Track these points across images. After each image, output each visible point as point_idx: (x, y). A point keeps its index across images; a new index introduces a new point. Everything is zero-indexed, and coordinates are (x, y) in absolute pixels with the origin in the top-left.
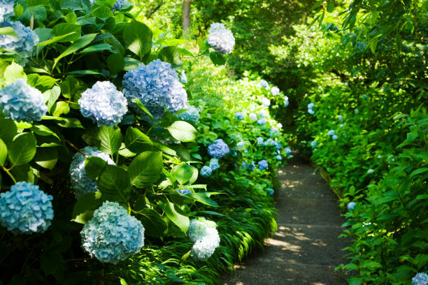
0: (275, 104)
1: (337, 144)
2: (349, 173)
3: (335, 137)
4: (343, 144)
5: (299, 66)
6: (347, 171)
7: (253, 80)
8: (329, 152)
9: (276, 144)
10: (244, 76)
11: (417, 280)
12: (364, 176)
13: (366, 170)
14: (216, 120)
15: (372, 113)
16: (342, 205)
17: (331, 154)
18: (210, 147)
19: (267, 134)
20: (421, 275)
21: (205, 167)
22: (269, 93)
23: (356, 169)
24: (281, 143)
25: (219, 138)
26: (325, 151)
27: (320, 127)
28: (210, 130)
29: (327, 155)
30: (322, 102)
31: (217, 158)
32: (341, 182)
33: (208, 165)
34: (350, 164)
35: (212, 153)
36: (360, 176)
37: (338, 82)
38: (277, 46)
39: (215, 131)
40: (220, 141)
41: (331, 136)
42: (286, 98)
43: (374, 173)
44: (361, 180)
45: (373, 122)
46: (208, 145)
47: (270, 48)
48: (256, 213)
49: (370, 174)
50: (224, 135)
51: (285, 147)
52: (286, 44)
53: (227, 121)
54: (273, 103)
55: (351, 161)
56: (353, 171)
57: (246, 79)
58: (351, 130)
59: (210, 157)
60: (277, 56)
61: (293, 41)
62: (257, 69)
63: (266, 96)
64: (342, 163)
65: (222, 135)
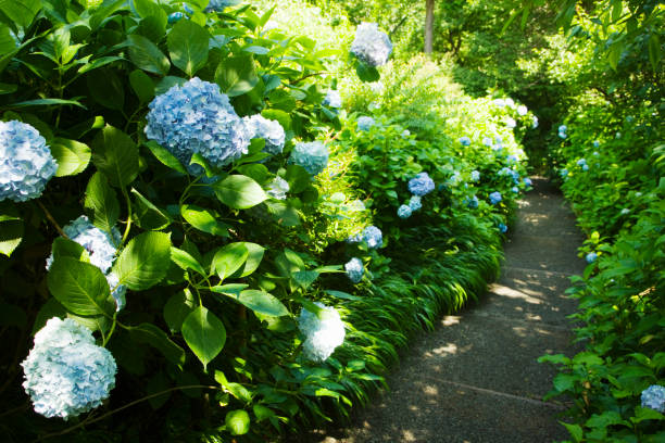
0: (522, 126)
1: (588, 176)
2: (599, 210)
3: (586, 167)
4: (595, 176)
5: (552, 82)
6: (597, 209)
7: (496, 97)
8: (580, 184)
9: (513, 173)
10: (487, 94)
11: (648, 396)
12: (617, 217)
13: (620, 210)
14: (423, 149)
15: (636, 139)
16: (580, 255)
17: (582, 187)
18: (411, 183)
19: (504, 162)
20: (655, 389)
21: (403, 206)
22: (515, 113)
23: (609, 207)
24: (519, 172)
25: (424, 171)
26: (575, 183)
27: (573, 153)
28: (415, 161)
29: (577, 187)
30: (577, 124)
31: (419, 195)
32: (588, 222)
33: (407, 204)
34: (602, 201)
35: (412, 189)
36: (612, 216)
37: (602, 101)
38: (526, 59)
39: (422, 162)
40: (425, 174)
41: (582, 166)
42: (536, 119)
43: (629, 214)
44: (613, 221)
45: (636, 150)
46: (408, 180)
47: (517, 62)
48: (475, 257)
49: (625, 214)
50: (430, 168)
51: (524, 177)
52: (537, 56)
53: (436, 150)
54: (519, 124)
55: (601, 198)
56: (605, 209)
57: (489, 97)
58: (607, 159)
59: (411, 194)
60: (526, 72)
61: (545, 53)
62: (503, 85)
63: (511, 116)
64: (591, 199)
65: (429, 167)
